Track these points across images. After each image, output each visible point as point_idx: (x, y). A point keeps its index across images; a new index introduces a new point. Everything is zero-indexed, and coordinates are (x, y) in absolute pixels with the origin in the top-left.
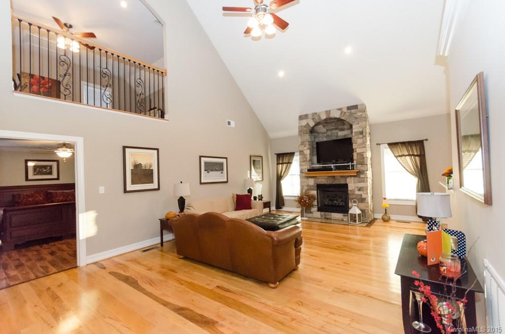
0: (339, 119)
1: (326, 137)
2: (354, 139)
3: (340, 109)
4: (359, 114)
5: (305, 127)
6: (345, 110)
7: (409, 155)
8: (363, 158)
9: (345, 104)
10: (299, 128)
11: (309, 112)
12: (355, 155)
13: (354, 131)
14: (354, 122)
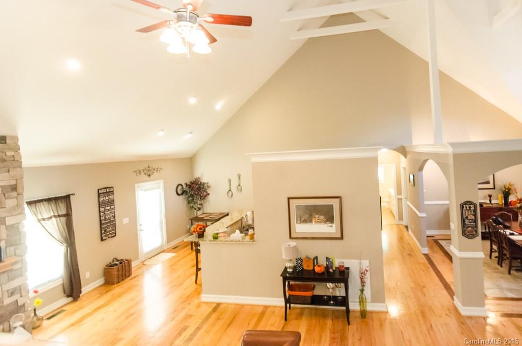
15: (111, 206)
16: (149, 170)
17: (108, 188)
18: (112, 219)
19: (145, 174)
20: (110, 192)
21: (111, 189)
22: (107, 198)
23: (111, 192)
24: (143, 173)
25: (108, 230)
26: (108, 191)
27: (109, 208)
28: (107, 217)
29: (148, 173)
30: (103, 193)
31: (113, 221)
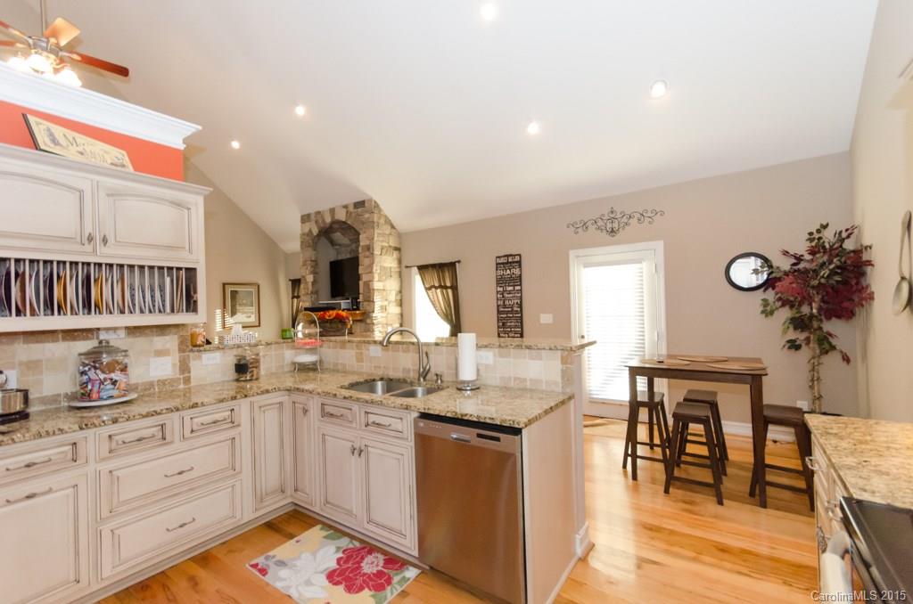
0: (344, 223)
1: (350, 253)
2: (361, 256)
3: (346, 207)
4: (367, 216)
5: (308, 235)
6: (351, 209)
7: (441, 287)
8: (369, 289)
9: (350, 201)
10: (301, 237)
11: (312, 210)
12: (361, 283)
13: (361, 244)
14: (361, 229)
15: (514, 286)
16: (612, 220)
17: (511, 255)
18: (515, 309)
19: (599, 228)
20: (514, 262)
21: (517, 258)
22: (508, 272)
23: (517, 262)
24: (592, 228)
25: (509, 324)
26: (510, 260)
27: (511, 288)
28: (507, 302)
29: (609, 226)
30: (503, 264)
31: (517, 312)
